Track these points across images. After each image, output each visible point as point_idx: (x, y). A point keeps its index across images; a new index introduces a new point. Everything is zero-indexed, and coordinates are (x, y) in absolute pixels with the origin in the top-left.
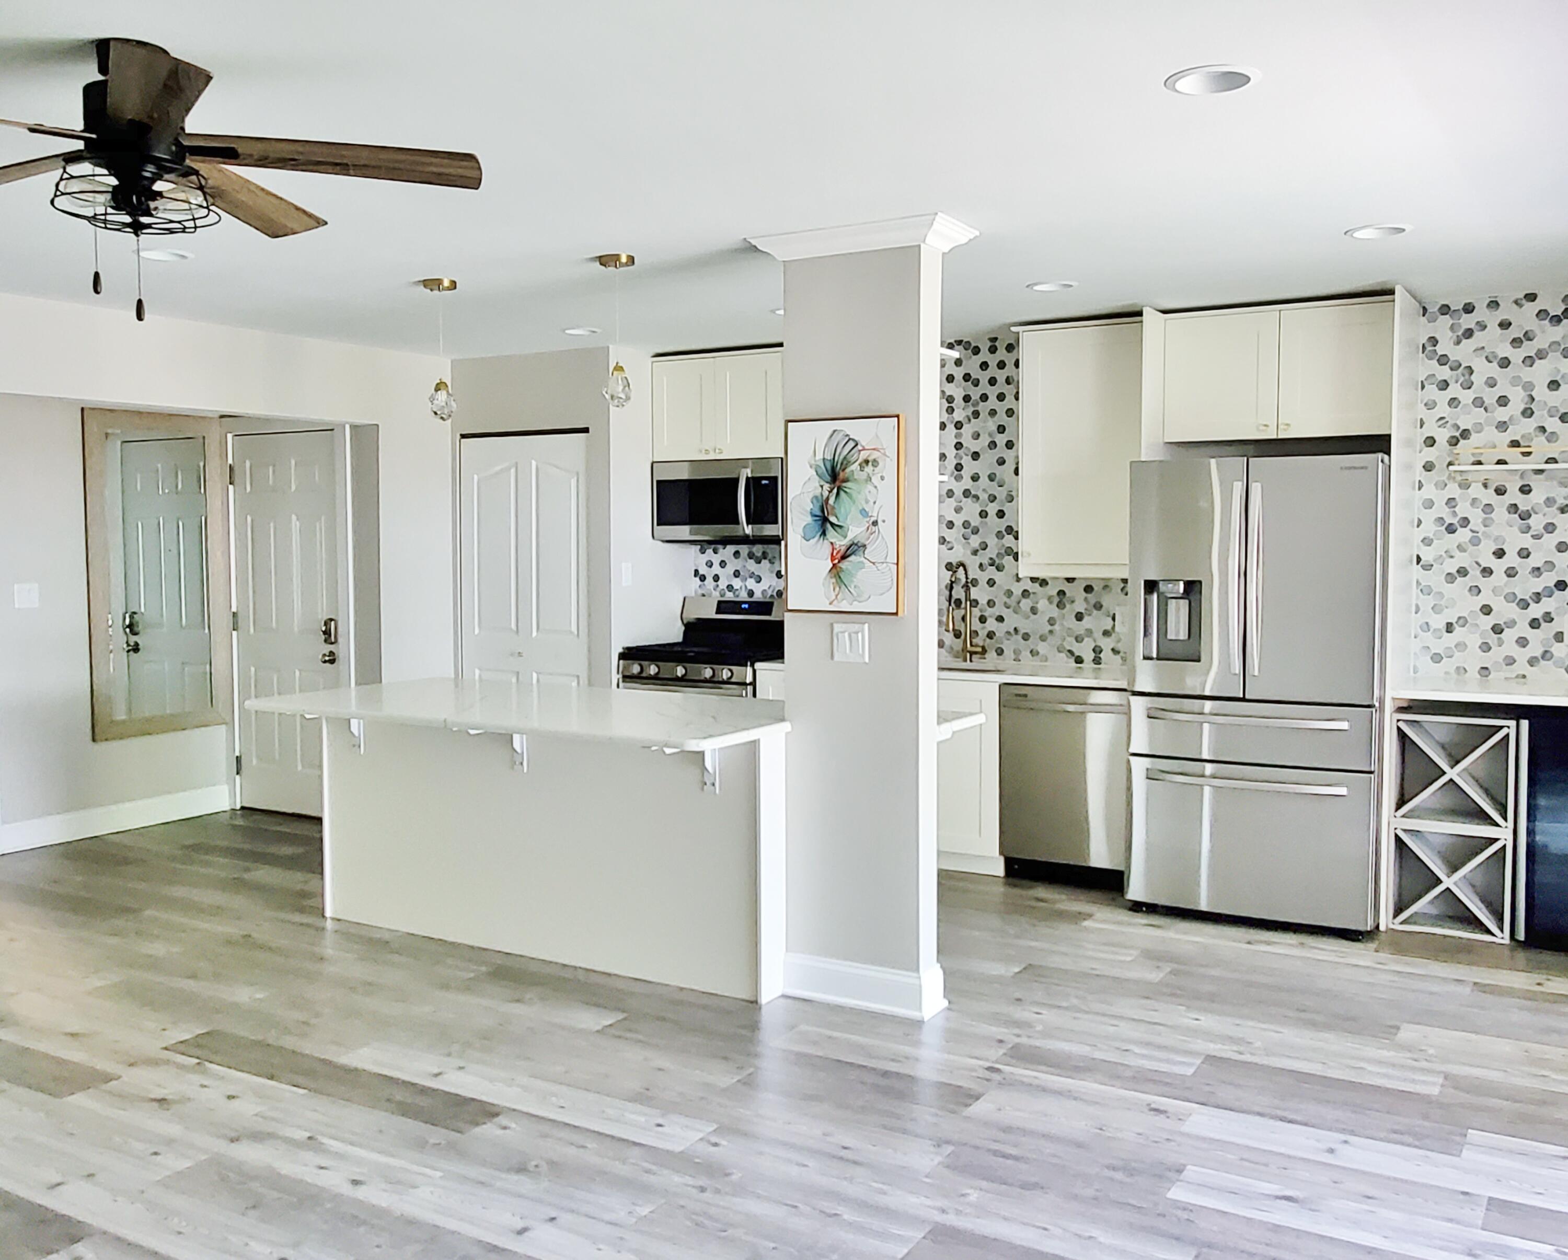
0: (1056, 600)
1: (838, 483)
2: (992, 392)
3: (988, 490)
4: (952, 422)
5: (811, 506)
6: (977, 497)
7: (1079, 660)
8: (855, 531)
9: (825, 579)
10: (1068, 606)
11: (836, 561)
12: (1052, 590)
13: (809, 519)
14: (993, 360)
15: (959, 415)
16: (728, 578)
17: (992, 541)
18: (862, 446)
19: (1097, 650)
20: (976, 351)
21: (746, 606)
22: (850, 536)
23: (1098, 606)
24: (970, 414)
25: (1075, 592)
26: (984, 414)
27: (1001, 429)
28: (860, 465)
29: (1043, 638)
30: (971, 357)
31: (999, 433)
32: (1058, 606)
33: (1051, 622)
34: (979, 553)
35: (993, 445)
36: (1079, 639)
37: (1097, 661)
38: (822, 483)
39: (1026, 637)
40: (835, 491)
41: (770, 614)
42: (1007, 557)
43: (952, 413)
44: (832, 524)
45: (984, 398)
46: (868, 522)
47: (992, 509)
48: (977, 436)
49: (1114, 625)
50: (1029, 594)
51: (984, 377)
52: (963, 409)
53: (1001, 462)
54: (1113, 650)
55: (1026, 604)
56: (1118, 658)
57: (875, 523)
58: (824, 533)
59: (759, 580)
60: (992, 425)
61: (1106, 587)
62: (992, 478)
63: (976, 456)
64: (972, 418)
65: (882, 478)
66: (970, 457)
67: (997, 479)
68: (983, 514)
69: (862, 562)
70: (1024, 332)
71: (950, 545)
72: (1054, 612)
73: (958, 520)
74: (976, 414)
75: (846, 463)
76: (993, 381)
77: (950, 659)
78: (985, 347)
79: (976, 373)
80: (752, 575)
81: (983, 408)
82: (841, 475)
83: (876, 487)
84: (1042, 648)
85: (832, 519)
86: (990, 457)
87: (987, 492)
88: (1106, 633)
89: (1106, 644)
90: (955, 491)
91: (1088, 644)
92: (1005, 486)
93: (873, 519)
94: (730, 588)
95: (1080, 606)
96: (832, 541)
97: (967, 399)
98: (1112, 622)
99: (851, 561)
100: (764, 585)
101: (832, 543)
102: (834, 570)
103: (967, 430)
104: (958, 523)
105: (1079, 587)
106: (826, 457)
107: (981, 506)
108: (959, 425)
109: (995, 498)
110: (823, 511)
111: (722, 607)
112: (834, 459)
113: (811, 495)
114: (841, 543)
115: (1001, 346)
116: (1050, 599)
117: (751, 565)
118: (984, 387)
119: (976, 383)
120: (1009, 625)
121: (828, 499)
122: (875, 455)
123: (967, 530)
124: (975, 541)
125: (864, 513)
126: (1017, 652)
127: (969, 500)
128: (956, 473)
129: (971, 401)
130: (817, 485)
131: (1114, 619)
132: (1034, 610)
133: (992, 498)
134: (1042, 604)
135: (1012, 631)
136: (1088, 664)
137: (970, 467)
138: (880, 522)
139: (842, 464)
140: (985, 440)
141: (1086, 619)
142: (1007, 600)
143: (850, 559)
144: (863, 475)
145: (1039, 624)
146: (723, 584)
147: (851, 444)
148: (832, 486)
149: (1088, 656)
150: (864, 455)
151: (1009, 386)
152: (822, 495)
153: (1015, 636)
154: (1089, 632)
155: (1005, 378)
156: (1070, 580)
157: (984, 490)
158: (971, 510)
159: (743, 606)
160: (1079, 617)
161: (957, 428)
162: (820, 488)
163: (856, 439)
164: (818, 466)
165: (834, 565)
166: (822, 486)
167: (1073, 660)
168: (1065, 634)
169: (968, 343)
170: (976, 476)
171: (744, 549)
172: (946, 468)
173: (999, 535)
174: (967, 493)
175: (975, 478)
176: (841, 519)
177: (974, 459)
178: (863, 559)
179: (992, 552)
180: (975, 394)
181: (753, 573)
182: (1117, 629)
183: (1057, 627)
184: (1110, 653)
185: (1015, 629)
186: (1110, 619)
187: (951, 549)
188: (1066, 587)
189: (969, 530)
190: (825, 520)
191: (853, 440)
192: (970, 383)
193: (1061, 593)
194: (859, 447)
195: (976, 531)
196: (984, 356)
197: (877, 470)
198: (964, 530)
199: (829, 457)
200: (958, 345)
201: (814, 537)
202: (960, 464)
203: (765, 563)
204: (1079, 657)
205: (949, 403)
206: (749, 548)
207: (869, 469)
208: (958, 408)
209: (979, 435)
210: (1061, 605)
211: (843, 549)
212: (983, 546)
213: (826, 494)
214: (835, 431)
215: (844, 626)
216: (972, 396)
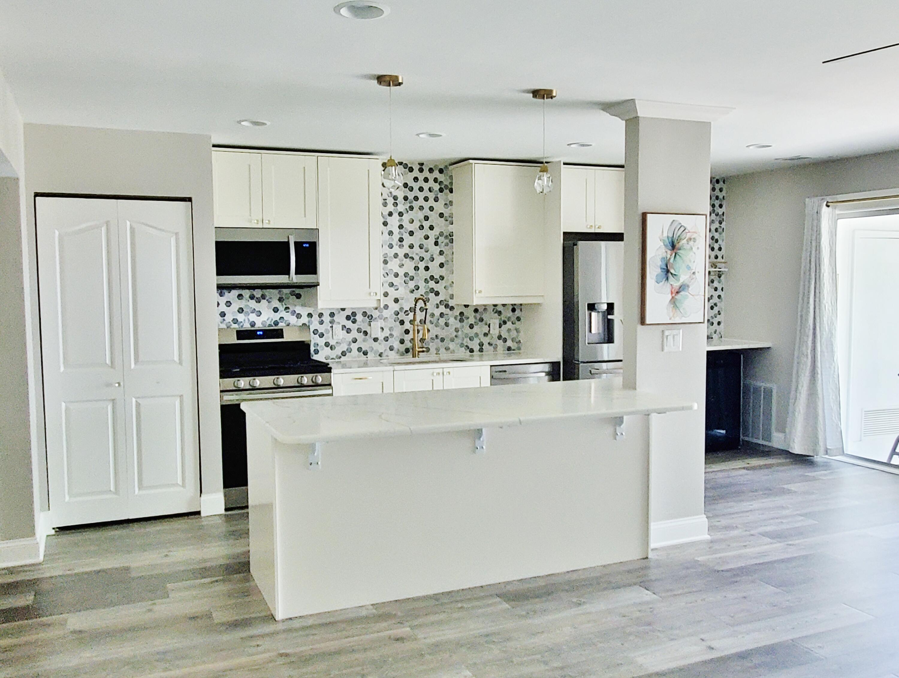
0: (459, 317)
1: (675, 251)
2: (421, 196)
3: (419, 254)
4: (397, 212)
5: (661, 263)
6: (412, 258)
7: (472, 351)
8: (683, 278)
9: (668, 305)
10: (465, 321)
11: (674, 295)
12: (457, 312)
13: (660, 270)
14: (421, 177)
15: (401, 207)
16: (233, 313)
17: (422, 284)
18: (688, 230)
19: (481, 345)
20: (411, 170)
21: (261, 333)
22: (682, 280)
23: (481, 320)
24: (408, 208)
25: (469, 312)
26: (416, 209)
27: (427, 218)
28: (687, 240)
29: (452, 340)
30: (408, 173)
31: (425, 220)
32: (460, 321)
33: (457, 330)
34: (414, 292)
35: (422, 227)
36: (471, 339)
37: (481, 350)
38: (667, 250)
39: (442, 340)
40: (674, 254)
41: (283, 337)
42: (431, 294)
43: (397, 206)
44: (672, 274)
45: (416, 198)
46: (690, 273)
47: (422, 265)
48: (412, 221)
49: (490, 330)
50: (444, 315)
51: (416, 186)
52: (404, 205)
53: (427, 237)
54: (489, 343)
55: (442, 321)
56: (491, 348)
57: (694, 273)
58: (667, 279)
59: (259, 314)
60: (421, 215)
61: (485, 309)
62: (421, 247)
63: (411, 233)
64: (408, 210)
65: (698, 248)
66: (408, 234)
67: (424, 248)
68: (417, 268)
69: (687, 295)
70: (475, 164)
71: (396, 288)
72: (459, 325)
73: (401, 272)
74: (411, 208)
75: (679, 239)
76: (421, 189)
77: (398, 357)
78: (416, 168)
79: (411, 183)
80: (254, 311)
81: (416, 204)
82: (677, 246)
83: (695, 253)
84: (452, 346)
85: (672, 271)
86: (419, 235)
87: (418, 255)
88: (486, 335)
89: (486, 340)
90: (399, 254)
91: (476, 341)
92: (429, 252)
93: (693, 271)
94: (235, 321)
95: (472, 321)
96: (671, 283)
97: (406, 198)
98: (489, 329)
99: (681, 295)
100: (264, 317)
101: (671, 285)
102: (673, 301)
103: (406, 217)
104: (401, 274)
105: (471, 310)
106: (669, 235)
107: (415, 263)
108: (401, 214)
109: (423, 259)
110: (667, 267)
111: (241, 334)
112: (673, 237)
113: (661, 257)
114: (676, 285)
115: (426, 169)
116: (456, 318)
117: (253, 304)
118: (416, 192)
119: (411, 189)
120: (433, 333)
121: (670, 259)
122: (695, 236)
123: (406, 278)
124: (412, 284)
125: (689, 268)
126: (438, 350)
127: (408, 260)
128: (399, 243)
129: (408, 200)
130: (664, 251)
131: (489, 327)
132: (447, 325)
133: (422, 259)
134: (452, 321)
135: (434, 337)
136: (476, 352)
137: (408, 240)
138: (696, 273)
139: (677, 240)
140: (417, 224)
141: (475, 327)
142: (432, 319)
143: (681, 293)
144: (688, 247)
145: (450, 332)
146: (229, 318)
147: (682, 229)
148: (672, 252)
149: (476, 348)
150: (689, 235)
151: (431, 193)
152: (667, 258)
153: (436, 340)
154: (477, 335)
155: (428, 188)
156: (466, 306)
157: (417, 254)
158: (409, 266)
159: (258, 333)
160: (471, 326)
161: (400, 216)
162: (666, 253)
163: (685, 226)
164: (663, 240)
165: (673, 297)
166: (666, 252)
167: (468, 351)
168: (464, 337)
169: (406, 164)
170: (411, 245)
171: (246, 293)
172: (393, 239)
173: (426, 281)
174: (406, 256)
175: (411, 247)
176: (676, 270)
177: (410, 235)
178: (687, 293)
179: (422, 291)
180: (411, 195)
181: (254, 309)
182: (491, 332)
183: (460, 333)
184: (488, 345)
185: (436, 336)
186: (487, 326)
187: (397, 289)
188: (464, 310)
189: (408, 279)
190: (668, 271)
191: (684, 227)
192: (407, 189)
193: (462, 314)
194: (686, 231)
195: (412, 279)
196: (416, 173)
197: (695, 244)
198: (405, 278)
199: (671, 235)
200: (400, 165)
201: (662, 282)
202: (402, 238)
203: (264, 302)
204: (471, 349)
205: (395, 200)
206: (251, 292)
207: (691, 243)
208: (400, 203)
209: (413, 221)
210: (461, 321)
211: (678, 287)
212: (417, 287)
213: (669, 256)
214: (674, 220)
215: (670, 331)
216: (408, 197)
